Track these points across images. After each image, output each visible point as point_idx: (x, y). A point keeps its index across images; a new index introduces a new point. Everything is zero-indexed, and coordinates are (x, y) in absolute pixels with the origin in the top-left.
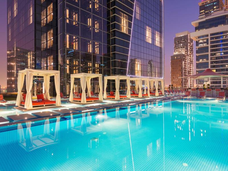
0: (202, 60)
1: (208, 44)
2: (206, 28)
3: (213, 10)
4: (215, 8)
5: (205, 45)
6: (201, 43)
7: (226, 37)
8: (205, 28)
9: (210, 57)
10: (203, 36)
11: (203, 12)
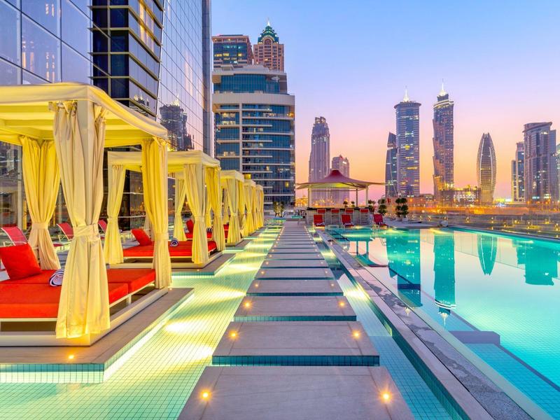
0: (227, 153)
1: (238, 122)
2: (236, 91)
3: (238, 59)
4: (240, 57)
5: (233, 124)
6: (226, 119)
7: (267, 115)
8: (232, 90)
9: (241, 148)
10: (229, 106)
11: (220, 57)
